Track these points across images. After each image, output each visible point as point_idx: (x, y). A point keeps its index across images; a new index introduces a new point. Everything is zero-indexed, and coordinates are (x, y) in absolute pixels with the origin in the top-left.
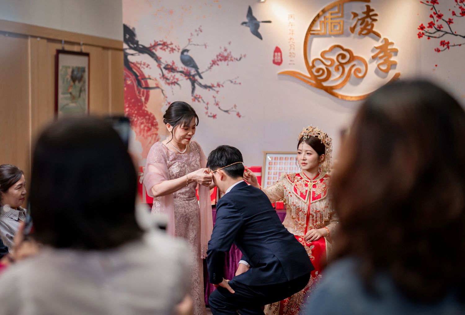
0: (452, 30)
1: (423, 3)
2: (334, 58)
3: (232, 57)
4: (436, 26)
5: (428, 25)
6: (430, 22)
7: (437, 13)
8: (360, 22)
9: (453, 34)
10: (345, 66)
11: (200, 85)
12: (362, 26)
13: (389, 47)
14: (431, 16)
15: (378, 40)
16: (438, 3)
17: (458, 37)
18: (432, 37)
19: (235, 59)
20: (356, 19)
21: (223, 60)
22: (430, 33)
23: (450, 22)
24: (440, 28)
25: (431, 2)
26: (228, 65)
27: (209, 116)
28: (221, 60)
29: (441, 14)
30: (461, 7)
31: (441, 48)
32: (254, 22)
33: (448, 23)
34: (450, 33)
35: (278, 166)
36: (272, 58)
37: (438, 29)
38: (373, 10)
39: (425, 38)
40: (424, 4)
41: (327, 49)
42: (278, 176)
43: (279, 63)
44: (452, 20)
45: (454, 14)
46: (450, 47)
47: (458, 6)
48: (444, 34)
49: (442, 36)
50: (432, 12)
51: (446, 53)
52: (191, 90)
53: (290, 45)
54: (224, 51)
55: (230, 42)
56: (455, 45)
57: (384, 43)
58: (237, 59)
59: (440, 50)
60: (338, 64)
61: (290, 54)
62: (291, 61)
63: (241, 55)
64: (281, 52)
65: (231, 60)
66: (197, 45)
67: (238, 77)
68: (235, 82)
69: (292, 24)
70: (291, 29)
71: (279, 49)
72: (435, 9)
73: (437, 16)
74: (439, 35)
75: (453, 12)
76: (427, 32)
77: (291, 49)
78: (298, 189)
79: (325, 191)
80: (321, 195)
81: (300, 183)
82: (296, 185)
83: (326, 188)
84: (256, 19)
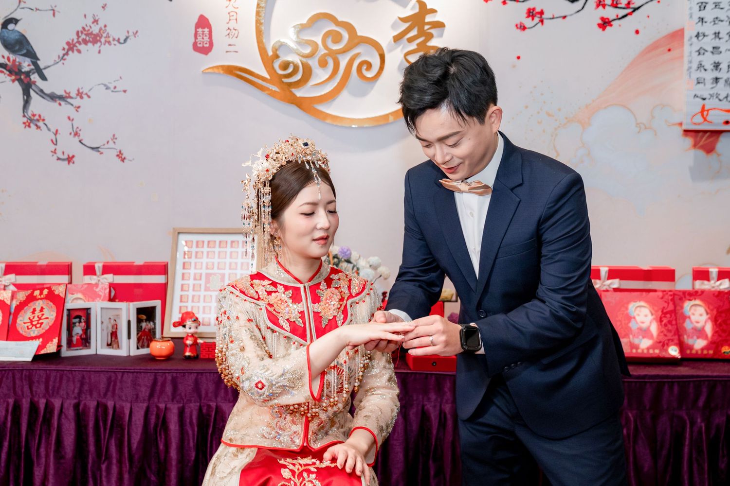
2: (318, 40)
3: (108, 36)
10: (340, 57)
11: (41, 93)
13: (429, 18)
15: (405, 6)
19: (114, 40)
21: (89, 41)
26: (99, 52)
27: (59, 159)
28: (85, 42)
31: (528, 22)
35: (205, 260)
36: (193, 40)
39: (497, 1)
41: (305, 21)
42: (203, 282)
43: (205, 50)
46: (545, 21)
51: (537, 32)
52: (22, 103)
53: (229, 13)
54: (93, 23)
55: (106, 5)
56: (555, 16)
57: (417, 10)
58: (118, 40)
59: (527, 26)
60: (326, 52)
61: (229, 31)
62: (230, 45)
63: (128, 32)
64: (209, 27)
65: (106, 41)
66: (35, 9)
67: (121, 78)
68: (115, 87)
71: (207, 20)
77: (230, 20)
78: (280, 313)
79: (342, 308)
80: (338, 319)
81: (279, 298)
82: (271, 305)
83: (345, 302)
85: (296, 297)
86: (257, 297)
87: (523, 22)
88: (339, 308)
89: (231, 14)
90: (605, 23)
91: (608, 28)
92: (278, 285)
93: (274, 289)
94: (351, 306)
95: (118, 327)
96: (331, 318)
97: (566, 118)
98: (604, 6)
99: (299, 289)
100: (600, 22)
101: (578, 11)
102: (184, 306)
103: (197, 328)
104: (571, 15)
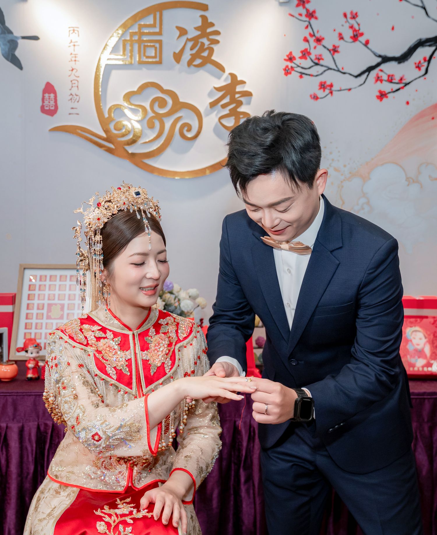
0: (337, 64)
1: (293, 16)
2: (147, 105)
4: (313, 57)
5: (300, 55)
6: (303, 49)
7: (314, 35)
8: (190, 44)
9: (339, 71)
10: (165, 120)
12: (194, 51)
13: (239, 89)
14: (306, 40)
15: (219, 78)
16: (316, 18)
17: (347, 75)
18: (306, 74)
20: (184, 39)
22: (302, 68)
23: (335, 50)
24: (319, 60)
25: (307, 16)
29: (321, 36)
30: (351, 27)
31: (320, 93)
32: (9, 37)
33: (332, 52)
34: (334, 70)
35: (47, 292)
36: (40, 104)
37: (316, 61)
38: (212, 25)
39: (295, 75)
40: (294, 19)
41: (135, 89)
42: (45, 311)
43: (52, 112)
44: (338, 47)
45: (341, 37)
46: (334, 93)
47: (347, 25)
48: (325, 71)
49: (322, 74)
50: (306, 33)
51: (327, 102)
53: (71, 81)
56: (342, 88)
57: (229, 81)
59: (319, 96)
60: (153, 115)
61: (71, 96)
62: (72, 108)
64: (55, 92)
69: (76, 44)
70: (73, 53)
71: (52, 87)
72: (312, 28)
73: (314, 40)
74: (318, 72)
75: (340, 34)
76: (298, 66)
77: (72, 87)
78: (107, 360)
79: (171, 353)
80: (165, 366)
81: (107, 345)
82: (99, 352)
83: (173, 347)
84: (10, 32)
85: (124, 345)
86: (85, 343)
87: (316, 93)
88: (167, 354)
89: (73, 82)
90: (382, 95)
91: (385, 100)
92: (108, 331)
93: (103, 335)
94: (179, 351)
96: (159, 365)
97: (350, 173)
98: (381, 81)
99: (128, 336)
100: (378, 94)
101: (361, 85)
102: (28, 333)
103: (38, 352)
104: (355, 88)
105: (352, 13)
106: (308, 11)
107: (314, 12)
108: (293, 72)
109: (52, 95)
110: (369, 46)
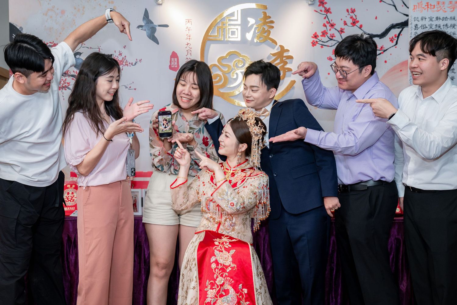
1: (317, 12)
2: (231, 64)
3: (127, 62)
4: (329, 35)
5: (321, 34)
6: (323, 31)
7: (329, 23)
8: (257, 29)
12: (259, 33)
13: (285, 54)
14: (325, 25)
15: (273, 48)
16: (331, 13)
18: (325, 46)
19: (130, 63)
22: (323, 42)
23: (342, 31)
24: (333, 37)
25: (324, 11)
29: (333, 23)
30: (351, 17)
32: (151, 25)
33: (340, 32)
36: (169, 64)
37: (331, 38)
38: (270, 17)
39: (318, 46)
40: (318, 13)
41: (225, 55)
43: (175, 69)
44: (344, 29)
45: (345, 24)
47: (349, 16)
49: (334, 45)
50: (325, 21)
53: (187, 51)
54: (119, 55)
55: (126, 46)
57: (279, 50)
58: (132, 64)
59: (333, 58)
60: (235, 70)
61: (187, 59)
63: (137, 60)
64: (177, 57)
65: (125, 64)
66: (90, 48)
67: (133, 82)
68: (130, 87)
69: (189, 29)
70: (188, 34)
71: (176, 54)
72: (328, 18)
73: (330, 25)
74: (332, 44)
75: (345, 22)
76: (320, 41)
77: (188, 54)
80: (238, 183)
84: (152, 23)
87: (331, 56)
88: (241, 179)
89: (188, 51)
95: (137, 201)
105: (351, 9)
106: (325, 8)
107: (329, 9)
108: (317, 44)
109: (176, 59)
110: (362, 28)
